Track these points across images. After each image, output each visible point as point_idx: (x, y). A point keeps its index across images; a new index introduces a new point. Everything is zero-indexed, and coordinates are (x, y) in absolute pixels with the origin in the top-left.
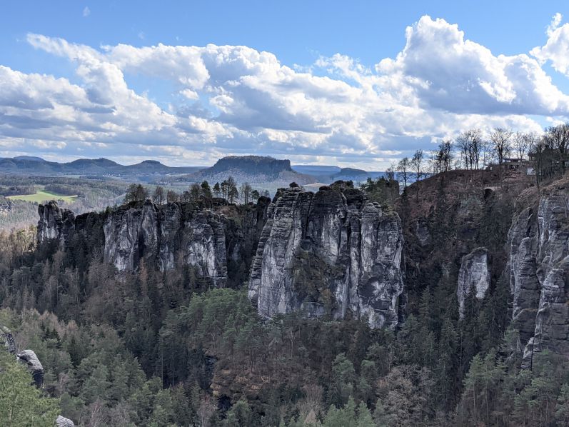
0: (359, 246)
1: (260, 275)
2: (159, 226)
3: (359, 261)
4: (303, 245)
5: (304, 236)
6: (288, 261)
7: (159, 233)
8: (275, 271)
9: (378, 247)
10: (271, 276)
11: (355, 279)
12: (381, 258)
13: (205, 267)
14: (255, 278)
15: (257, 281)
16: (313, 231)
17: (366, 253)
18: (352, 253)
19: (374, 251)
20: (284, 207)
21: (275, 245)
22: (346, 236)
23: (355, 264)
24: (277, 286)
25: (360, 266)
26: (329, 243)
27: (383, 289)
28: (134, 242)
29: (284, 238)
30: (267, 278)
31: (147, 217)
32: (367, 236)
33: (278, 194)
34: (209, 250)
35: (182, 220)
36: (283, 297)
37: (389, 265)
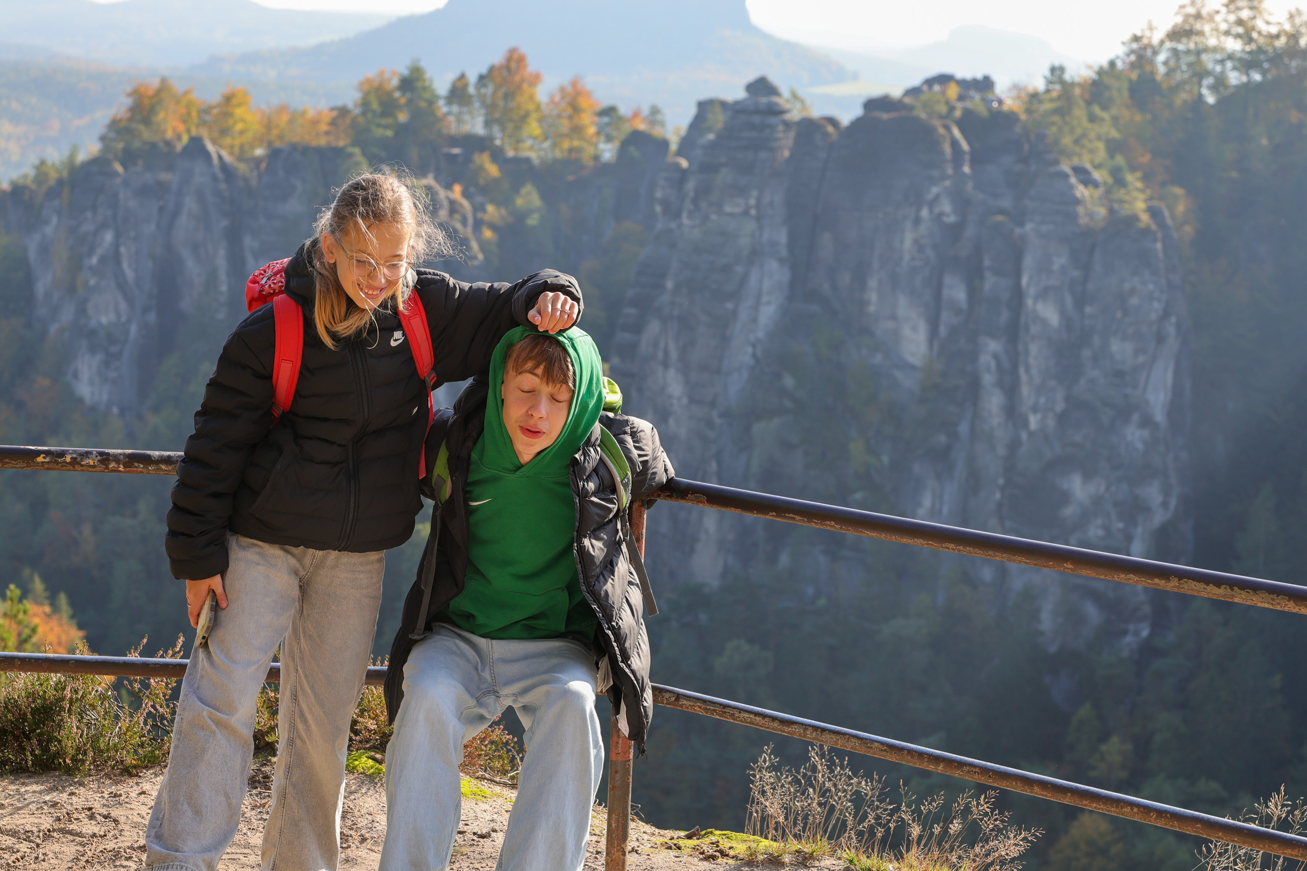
0: (1013, 334)
2: (233, 236)
3: (1011, 390)
5: (798, 290)
6: (734, 387)
9: (1084, 341)
12: (1095, 382)
17: (1036, 361)
18: (986, 359)
20: (725, 176)
21: (685, 323)
23: (993, 403)
25: (1011, 411)
26: (894, 317)
27: (1097, 501)
28: (141, 301)
29: (718, 296)
31: (190, 204)
32: (1043, 294)
33: (699, 124)
37: (1124, 413)
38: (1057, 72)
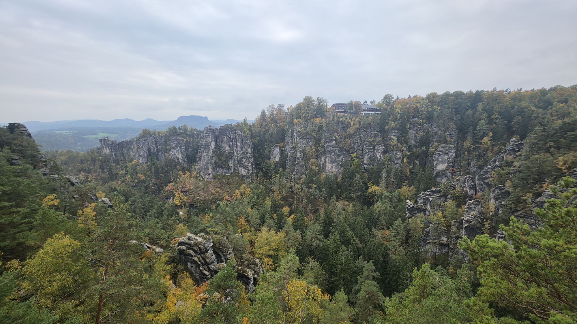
0: (237, 147)
1: (200, 160)
2: (156, 144)
3: (237, 152)
4: (216, 148)
5: (216, 144)
6: (211, 154)
7: (157, 147)
8: (206, 158)
9: (243, 147)
10: (205, 160)
11: (236, 158)
12: (244, 150)
13: (178, 159)
14: (199, 161)
15: (200, 162)
16: (219, 143)
17: (239, 149)
18: (234, 149)
19: (242, 148)
20: (207, 134)
21: (205, 149)
22: (231, 144)
23: (235, 153)
24: (207, 163)
25: (237, 154)
26: (225, 146)
27: (246, 161)
28: (146, 151)
29: (208, 146)
30: (203, 161)
31: (151, 141)
32: (239, 143)
33: (204, 130)
34: (179, 152)
35: (166, 141)
36: (210, 167)
37: (247, 153)
38: (238, 123)
